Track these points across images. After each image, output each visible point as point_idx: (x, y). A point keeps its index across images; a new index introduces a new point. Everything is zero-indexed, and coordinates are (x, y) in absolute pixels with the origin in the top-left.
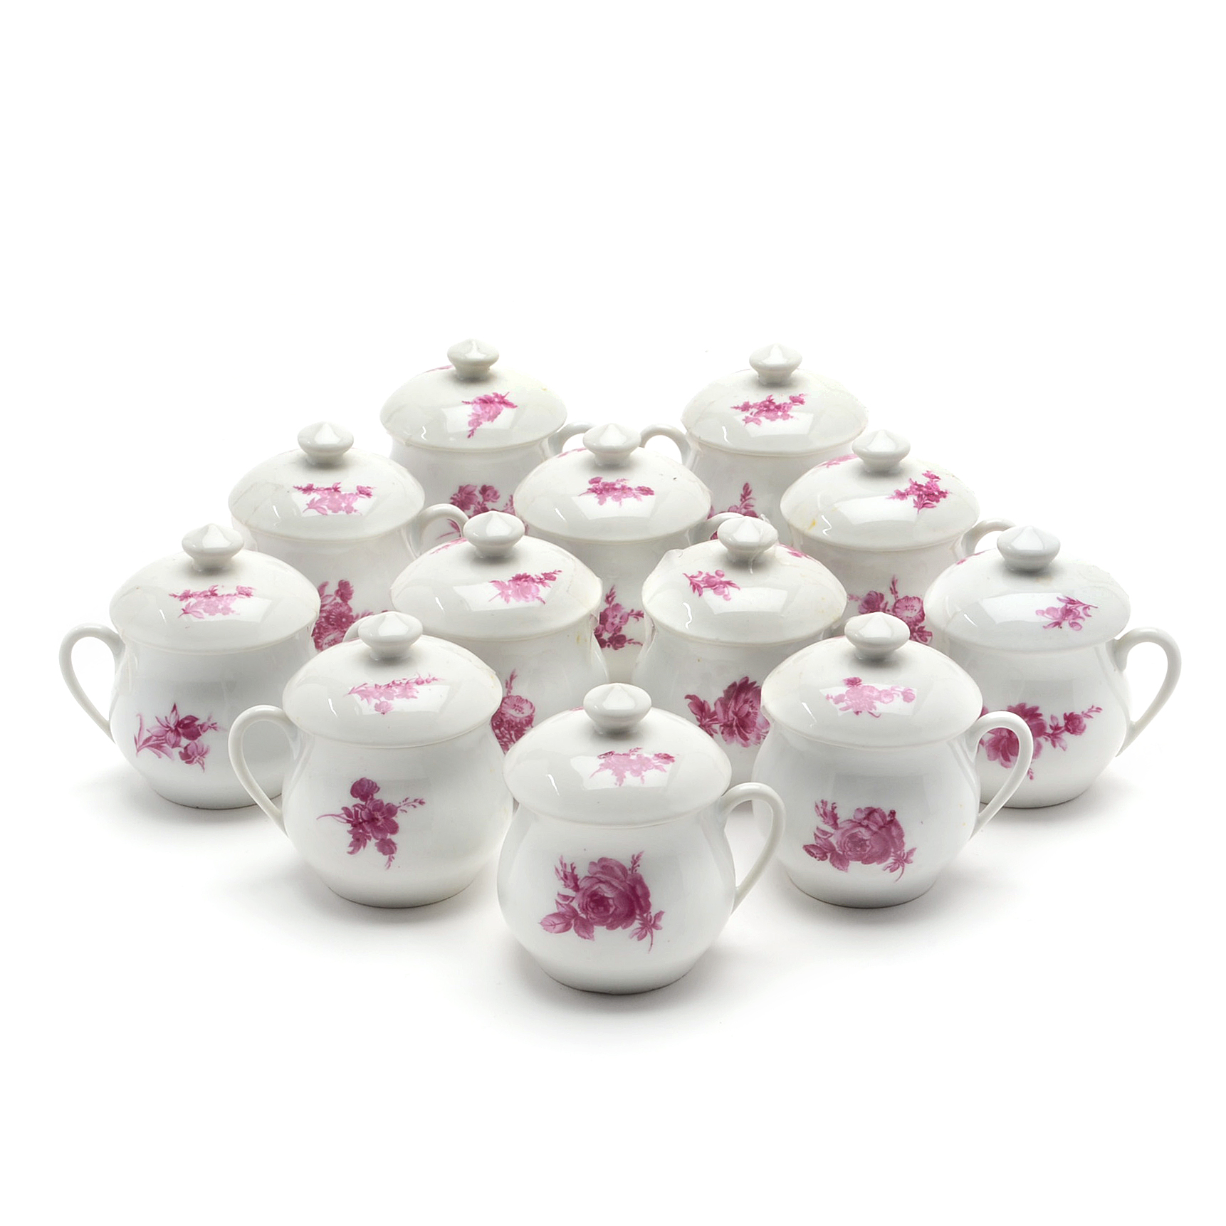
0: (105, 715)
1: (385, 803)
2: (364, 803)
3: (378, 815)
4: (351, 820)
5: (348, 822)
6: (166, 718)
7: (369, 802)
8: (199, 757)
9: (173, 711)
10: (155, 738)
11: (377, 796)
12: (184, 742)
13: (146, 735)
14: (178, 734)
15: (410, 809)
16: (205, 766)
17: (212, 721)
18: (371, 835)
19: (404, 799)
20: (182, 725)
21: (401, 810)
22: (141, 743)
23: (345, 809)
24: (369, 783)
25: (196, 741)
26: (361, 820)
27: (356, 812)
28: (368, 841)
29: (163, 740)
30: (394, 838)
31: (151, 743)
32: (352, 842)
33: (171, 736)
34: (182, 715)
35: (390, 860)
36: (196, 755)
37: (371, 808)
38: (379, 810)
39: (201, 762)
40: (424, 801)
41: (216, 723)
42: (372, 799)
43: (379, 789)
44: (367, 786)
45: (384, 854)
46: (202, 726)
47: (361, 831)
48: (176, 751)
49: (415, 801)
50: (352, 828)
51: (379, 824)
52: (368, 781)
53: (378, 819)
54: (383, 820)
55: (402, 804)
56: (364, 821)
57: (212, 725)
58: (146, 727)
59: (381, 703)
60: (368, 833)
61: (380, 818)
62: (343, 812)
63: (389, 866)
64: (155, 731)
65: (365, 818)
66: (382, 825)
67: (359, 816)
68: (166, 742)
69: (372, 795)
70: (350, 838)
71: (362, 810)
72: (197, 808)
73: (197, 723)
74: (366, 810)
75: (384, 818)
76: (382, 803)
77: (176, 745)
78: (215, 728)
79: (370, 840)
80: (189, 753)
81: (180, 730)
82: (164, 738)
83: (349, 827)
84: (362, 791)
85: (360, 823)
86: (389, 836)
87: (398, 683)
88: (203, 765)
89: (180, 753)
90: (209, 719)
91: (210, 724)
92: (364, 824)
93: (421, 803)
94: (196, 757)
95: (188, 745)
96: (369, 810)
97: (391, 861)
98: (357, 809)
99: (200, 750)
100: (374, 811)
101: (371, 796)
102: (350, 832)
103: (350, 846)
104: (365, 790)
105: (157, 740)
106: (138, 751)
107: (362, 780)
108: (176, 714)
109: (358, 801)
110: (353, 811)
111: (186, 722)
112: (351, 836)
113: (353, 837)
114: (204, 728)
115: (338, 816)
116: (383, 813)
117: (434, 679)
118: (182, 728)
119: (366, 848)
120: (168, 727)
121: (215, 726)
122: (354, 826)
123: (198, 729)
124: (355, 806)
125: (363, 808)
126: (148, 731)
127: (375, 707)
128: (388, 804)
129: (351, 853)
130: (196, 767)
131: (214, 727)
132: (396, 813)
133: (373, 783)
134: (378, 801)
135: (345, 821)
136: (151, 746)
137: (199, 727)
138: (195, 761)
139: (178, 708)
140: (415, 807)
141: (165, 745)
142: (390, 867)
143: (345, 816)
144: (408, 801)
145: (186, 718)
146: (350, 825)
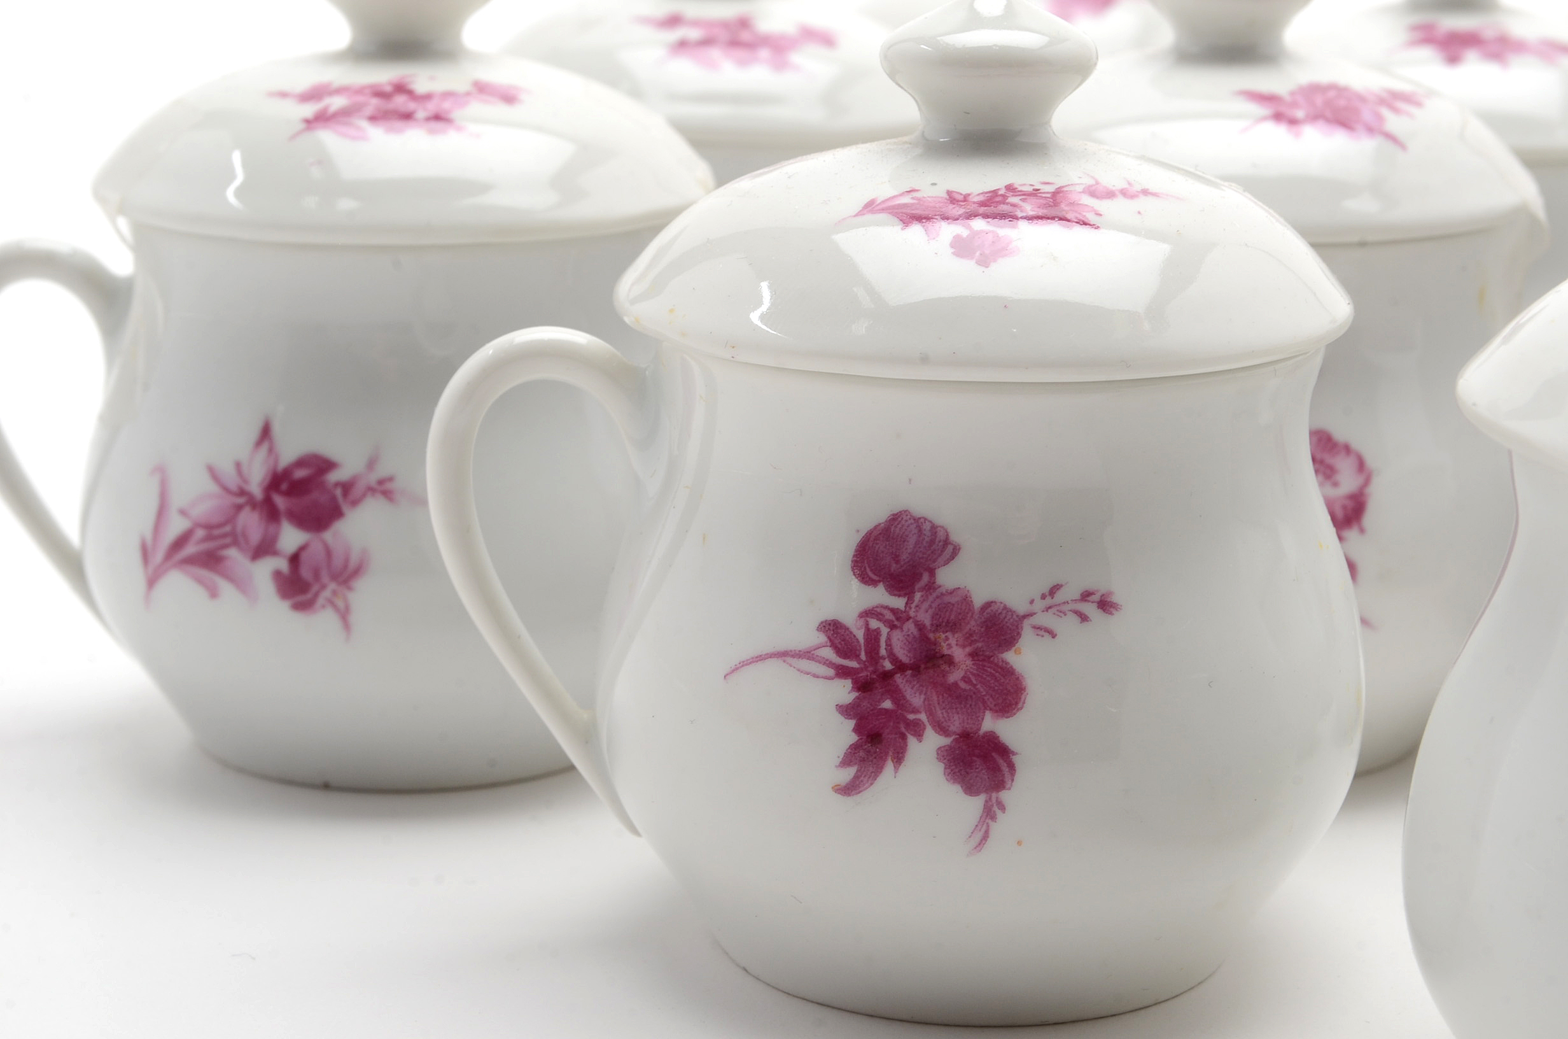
0: (69, 524)
1: (978, 601)
2: (899, 603)
3: (955, 648)
4: (853, 664)
5: (842, 672)
6: (238, 465)
7: (918, 596)
8: (332, 586)
9: (259, 443)
10: (200, 533)
11: (948, 577)
12: (291, 537)
13: (176, 526)
14: (272, 514)
15: (1066, 626)
16: (353, 618)
17: (382, 471)
18: (923, 717)
19: (1046, 590)
20: (284, 486)
21: (1037, 628)
22: (159, 556)
23: (833, 630)
24: (920, 530)
25: (328, 535)
26: (888, 665)
27: (872, 637)
28: (912, 741)
29: (224, 536)
30: (1007, 730)
31: (190, 549)
32: (854, 748)
33: (251, 523)
34: (289, 450)
35: (989, 814)
36: (325, 578)
37: (926, 618)
38: (953, 626)
39: (340, 604)
40: (1115, 599)
41: (391, 479)
42: (931, 587)
43: (956, 551)
44: (912, 540)
45: (970, 789)
46: (347, 487)
47: (887, 704)
48: (263, 572)
49: (1086, 596)
50: (855, 694)
51: (955, 676)
52: (919, 522)
53: (950, 661)
54: (969, 662)
55: (1039, 605)
56: (900, 667)
57: (381, 482)
58: (180, 497)
59: (975, 234)
60: (915, 711)
61: (959, 654)
62: (822, 638)
63: (986, 837)
64: (202, 510)
65: (903, 655)
66: (965, 679)
67: (883, 652)
68: (235, 543)
69: (932, 572)
70: (844, 734)
71: (892, 627)
72: (326, 786)
73: (333, 477)
74: (910, 626)
75: (974, 655)
76: (966, 600)
77: (264, 549)
78: (388, 495)
79: (919, 735)
80: (306, 573)
81: (280, 501)
82: (227, 529)
83: (843, 691)
84: (896, 558)
85: (887, 676)
86: (989, 723)
87: (1030, 189)
88: (344, 615)
89: (277, 575)
90: (371, 464)
91: (373, 478)
92: (899, 679)
93: (1106, 605)
94: (324, 587)
95: (302, 548)
96: (920, 627)
97: (993, 818)
98: (874, 624)
99: (338, 562)
100: (937, 627)
101: (926, 578)
102: (846, 711)
103: (846, 762)
104: (904, 557)
105: (209, 538)
106: (152, 582)
107: (895, 518)
108: (271, 450)
109: (879, 596)
110: (860, 635)
111: (300, 474)
112: (851, 724)
113: (857, 730)
114: (357, 491)
115: (807, 654)
116: (969, 639)
117: (1145, 192)
118: (288, 493)
119: (903, 768)
120: (242, 492)
121: (388, 486)
122: (863, 687)
123: (334, 499)
124: (867, 614)
125: (897, 619)
126: (183, 512)
127: (952, 245)
128: (989, 604)
129: (848, 789)
130: (324, 620)
131: (384, 489)
132: (1019, 634)
133: (934, 528)
134: (952, 592)
135: (831, 672)
136: (190, 561)
137: (338, 492)
138: (321, 600)
139: (277, 429)
140: (1084, 618)
141: (233, 553)
142: (990, 842)
143: (829, 653)
144: (1060, 597)
145: (301, 463)
146: (848, 683)
